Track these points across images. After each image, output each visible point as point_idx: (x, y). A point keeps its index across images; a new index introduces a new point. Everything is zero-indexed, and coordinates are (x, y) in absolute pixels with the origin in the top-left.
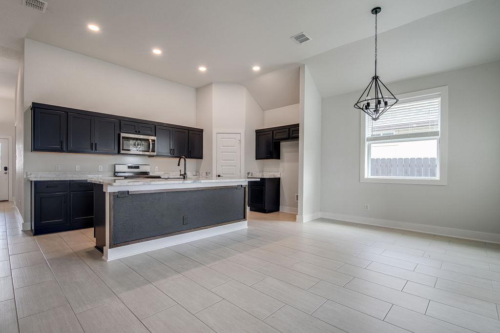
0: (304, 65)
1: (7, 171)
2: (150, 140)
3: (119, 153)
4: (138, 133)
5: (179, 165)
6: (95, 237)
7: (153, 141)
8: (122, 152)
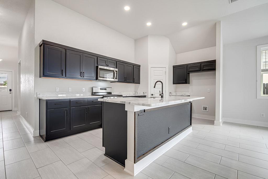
0: (220, 21)
1: (11, 92)
2: (115, 71)
3: (97, 79)
4: (107, 66)
5: (154, 87)
6: (103, 146)
7: (116, 71)
8: (99, 78)
